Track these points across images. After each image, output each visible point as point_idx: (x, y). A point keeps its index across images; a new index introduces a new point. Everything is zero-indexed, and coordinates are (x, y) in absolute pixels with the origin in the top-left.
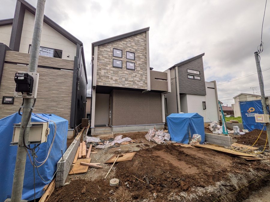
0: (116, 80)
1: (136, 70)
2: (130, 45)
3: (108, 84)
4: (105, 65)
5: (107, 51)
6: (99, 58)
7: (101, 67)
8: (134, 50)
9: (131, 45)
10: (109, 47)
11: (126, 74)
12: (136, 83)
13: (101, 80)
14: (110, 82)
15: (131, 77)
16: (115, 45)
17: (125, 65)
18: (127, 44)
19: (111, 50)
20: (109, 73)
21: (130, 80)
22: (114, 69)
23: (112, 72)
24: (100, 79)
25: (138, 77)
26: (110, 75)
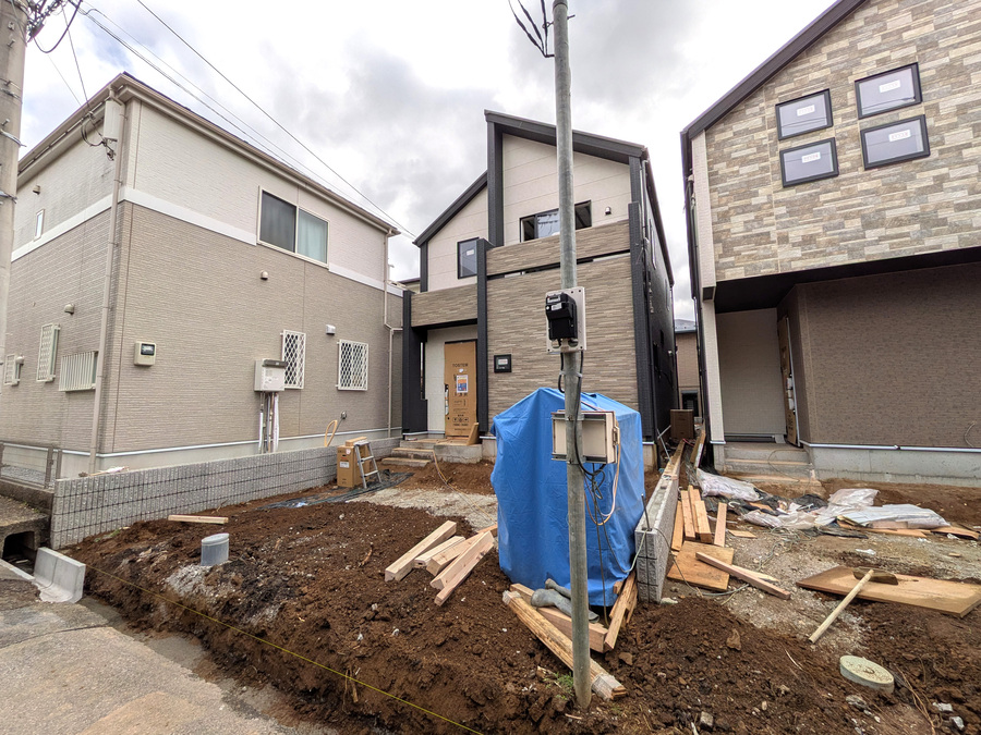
0: (808, 241)
1: (941, 152)
2: (877, 40)
3: (768, 266)
4: (747, 190)
5: (747, 131)
6: (717, 173)
7: (726, 208)
8: (912, 50)
9: (884, 37)
10: (756, 109)
11: (867, 192)
12: (944, 222)
13: (732, 259)
14: (774, 255)
15: (905, 196)
16: (784, 88)
17: (858, 152)
18: (853, 46)
19: (764, 118)
20: (767, 220)
21: (896, 219)
22: (790, 193)
23: (783, 210)
24: (726, 256)
25: (955, 184)
26: (773, 225)
